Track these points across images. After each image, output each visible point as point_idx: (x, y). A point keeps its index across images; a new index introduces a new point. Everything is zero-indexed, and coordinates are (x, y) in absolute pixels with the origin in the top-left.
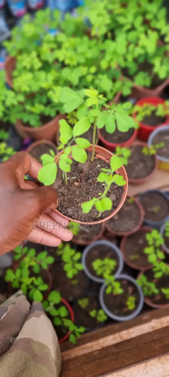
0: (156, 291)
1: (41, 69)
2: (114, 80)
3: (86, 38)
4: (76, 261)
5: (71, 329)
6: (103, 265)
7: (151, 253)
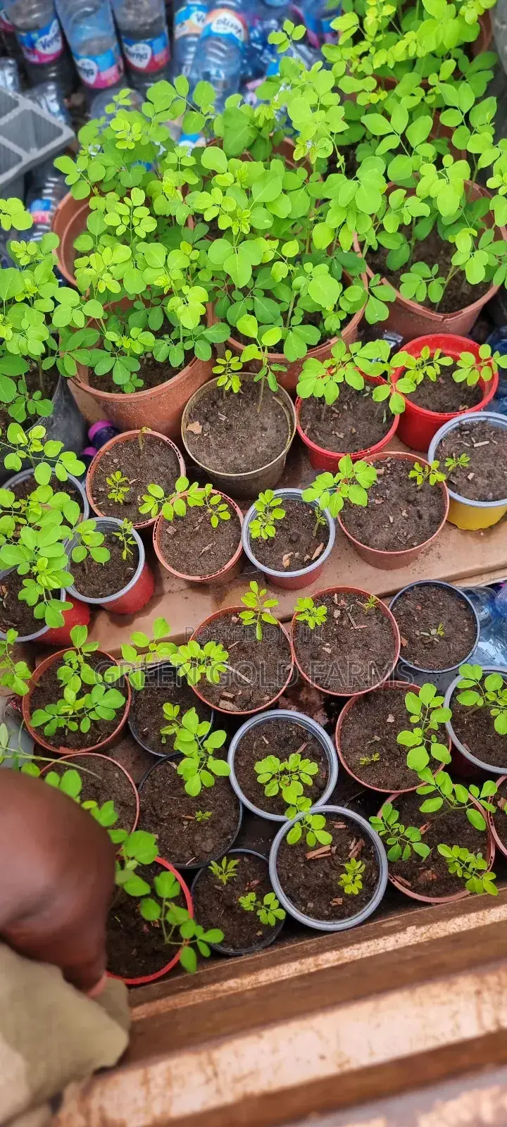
0: (424, 850)
1: (153, 237)
2: (346, 282)
3: (277, 164)
4: (210, 751)
5: (186, 933)
6: (285, 772)
7: (416, 746)
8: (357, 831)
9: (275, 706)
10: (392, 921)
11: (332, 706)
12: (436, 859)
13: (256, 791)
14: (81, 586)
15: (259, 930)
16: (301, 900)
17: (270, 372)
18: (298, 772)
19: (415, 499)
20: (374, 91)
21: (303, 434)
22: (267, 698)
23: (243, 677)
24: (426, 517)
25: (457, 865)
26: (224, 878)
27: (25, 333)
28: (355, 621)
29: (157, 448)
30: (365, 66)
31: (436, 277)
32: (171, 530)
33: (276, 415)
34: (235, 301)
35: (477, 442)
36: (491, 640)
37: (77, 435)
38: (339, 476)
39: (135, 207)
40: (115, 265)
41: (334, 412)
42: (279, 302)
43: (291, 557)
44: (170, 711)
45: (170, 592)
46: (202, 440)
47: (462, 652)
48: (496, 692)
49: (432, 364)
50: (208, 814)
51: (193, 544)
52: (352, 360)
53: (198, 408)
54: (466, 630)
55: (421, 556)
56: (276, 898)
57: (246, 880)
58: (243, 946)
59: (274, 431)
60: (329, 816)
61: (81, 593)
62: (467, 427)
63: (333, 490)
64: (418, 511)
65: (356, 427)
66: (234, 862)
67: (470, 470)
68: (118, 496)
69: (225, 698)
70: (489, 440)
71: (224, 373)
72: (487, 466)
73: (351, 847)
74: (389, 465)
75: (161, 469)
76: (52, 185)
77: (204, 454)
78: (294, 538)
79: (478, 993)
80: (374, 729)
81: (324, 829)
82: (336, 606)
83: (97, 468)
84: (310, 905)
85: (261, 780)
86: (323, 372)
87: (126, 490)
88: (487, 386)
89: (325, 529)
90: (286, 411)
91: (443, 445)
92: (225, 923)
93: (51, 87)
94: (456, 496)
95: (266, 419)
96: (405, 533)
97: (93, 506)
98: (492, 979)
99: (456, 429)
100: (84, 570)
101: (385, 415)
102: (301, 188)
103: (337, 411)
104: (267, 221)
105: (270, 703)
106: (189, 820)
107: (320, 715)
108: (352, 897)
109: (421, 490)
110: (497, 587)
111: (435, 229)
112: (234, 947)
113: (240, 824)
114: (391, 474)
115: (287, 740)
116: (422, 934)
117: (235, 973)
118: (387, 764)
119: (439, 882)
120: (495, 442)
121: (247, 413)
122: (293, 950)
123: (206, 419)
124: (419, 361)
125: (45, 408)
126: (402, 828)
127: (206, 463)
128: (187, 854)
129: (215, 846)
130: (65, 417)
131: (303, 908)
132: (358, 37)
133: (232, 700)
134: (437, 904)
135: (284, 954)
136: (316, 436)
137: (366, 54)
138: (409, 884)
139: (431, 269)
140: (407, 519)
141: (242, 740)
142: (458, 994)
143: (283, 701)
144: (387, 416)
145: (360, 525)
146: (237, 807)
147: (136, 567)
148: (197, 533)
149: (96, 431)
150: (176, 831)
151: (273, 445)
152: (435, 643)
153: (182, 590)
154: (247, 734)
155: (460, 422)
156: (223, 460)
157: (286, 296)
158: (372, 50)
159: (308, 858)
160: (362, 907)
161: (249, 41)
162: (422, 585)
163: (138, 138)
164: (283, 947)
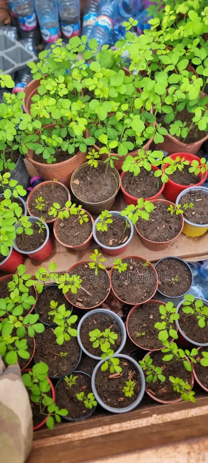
0: (163, 378)
1: (66, 97)
2: (147, 125)
4: (70, 324)
5: (51, 410)
6: (102, 337)
7: (162, 330)
8: (132, 367)
9: (101, 307)
10: (145, 411)
11: (126, 309)
12: (168, 383)
13: (88, 344)
14: (20, 246)
15: (84, 410)
16: (105, 397)
17: (111, 160)
18: (108, 337)
19: (169, 221)
20: (164, 50)
21: (123, 189)
22: (97, 302)
23: (88, 292)
24: (173, 229)
25: (178, 387)
26: (70, 384)
27: (6, 131)
28: (139, 271)
29: (59, 189)
30: (161, 39)
31: (185, 127)
32: (62, 225)
33: (112, 180)
34: (99, 128)
35: (197, 199)
36: (197, 286)
37: (25, 181)
38: (137, 206)
39: (59, 84)
40: (48, 106)
41: (137, 181)
42: (118, 131)
43: (113, 241)
44: (53, 304)
45: (59, 252)
46: (79, 188)
47: (185, 290)
48: (200, 308)
49: (180, 164)
50: (66, 354)
51: (71, 232)
52: (147, 158)
53: (79, 174)
54: (187, 280)
55: (169, 246)
56: (94, 396)
57: (81, 386)
58: (76, 417)
59: (110, 187)
60: (121, 359)
61: (20, 249)
62: (193, 192)
63: (134, 212)
64: (170, 226)
65: (146, 188)
66: (75, 377)
67: (193, 211)
68: (40, 207)
69: (79, 301)
70: (202, 198)
71: (91, 159)
72: (201, 209)
73: (129, 374)
74: (159, 205)
75: (60, 198)
76: (26, 78)
77: (79, 193)
78: (115, 233)
79: (189, 453)
80: (144, 321)
81: (118, 365)
82: (131, 265)
83: (32, 195)
84: (109, 400)
85: (91, 340)
86: (134, 162)
87: (44, 205)
88: (202, 176)
89: (129, 230)
90: (116, 179)
91: (183, 199)
92: (69, 405)
93: (30, 40)
94: (186, 221)
95: (107, 182)
96: (164, 235)
97: (29, 211)
98: (196, 447)
99: (188, 192)
100: (22, 239)
101: (158, 184)
102: (131, 83)
103: (138, 181)
104: (116, 94)
105: (98, 305)
106: (57, 356)
107: (120, 312)
108: (128, 398)
109: (172, 217)
110: (201, 262)
111: (186, 107)
112: (72, 417)
113: (80, 359)
114: (159, 209)
115: (104, 322)
116: (159, 419)
117: (71, 431)
118: (148, 337)
119: (168, 394)
120: (205, 200)
121: (100, 178)
122: (99, 421)
123: (82, 179)
124: (175, 162)
125: (12, 166)
126: (154, 367)
127: (80, 197)
128: (55, 372)
129: (68, 369)
130: (21, 173)
131: (105, 401)
132: (159, 28)
133: (82, 302)
134: (166, 404)
135: (94, 422)
136: (128, 190)
137: (162, 35)
138: (154, 394)
139: (183, 124)
140: (165, 229)
141: (84, 321)
142: (179, 453)
143: (104, 305)
144: (159, 185)
145: (145, 230)
146: (79, 351)
147: (45, 239)
148: (73, 227)
149: (34, 180)
150: (51, 360)
151: (110, 193)
152: (173, 285)
153: (64, 252)
154: (87, 318)
155: (190, 190)
156: (87, 197)
157: (121, 128)
158: (164, 34)
159: (110, 377)
160: (132, 403)
161: (113, 30)
162: (169, 259)
163: (63, 58)
164: (95, 419)
